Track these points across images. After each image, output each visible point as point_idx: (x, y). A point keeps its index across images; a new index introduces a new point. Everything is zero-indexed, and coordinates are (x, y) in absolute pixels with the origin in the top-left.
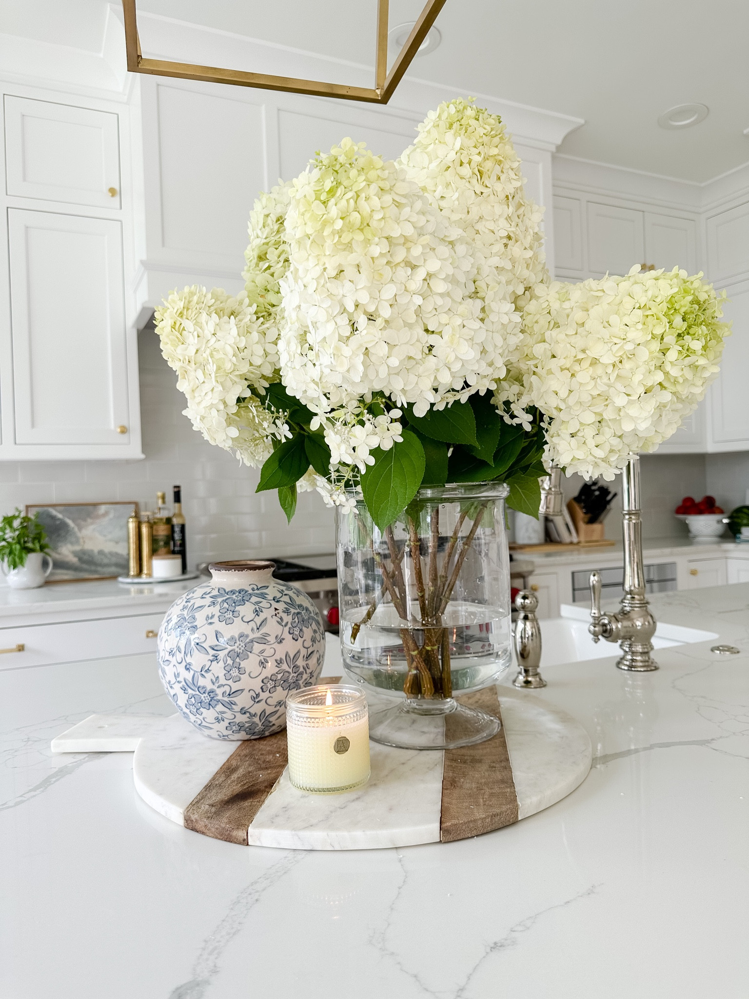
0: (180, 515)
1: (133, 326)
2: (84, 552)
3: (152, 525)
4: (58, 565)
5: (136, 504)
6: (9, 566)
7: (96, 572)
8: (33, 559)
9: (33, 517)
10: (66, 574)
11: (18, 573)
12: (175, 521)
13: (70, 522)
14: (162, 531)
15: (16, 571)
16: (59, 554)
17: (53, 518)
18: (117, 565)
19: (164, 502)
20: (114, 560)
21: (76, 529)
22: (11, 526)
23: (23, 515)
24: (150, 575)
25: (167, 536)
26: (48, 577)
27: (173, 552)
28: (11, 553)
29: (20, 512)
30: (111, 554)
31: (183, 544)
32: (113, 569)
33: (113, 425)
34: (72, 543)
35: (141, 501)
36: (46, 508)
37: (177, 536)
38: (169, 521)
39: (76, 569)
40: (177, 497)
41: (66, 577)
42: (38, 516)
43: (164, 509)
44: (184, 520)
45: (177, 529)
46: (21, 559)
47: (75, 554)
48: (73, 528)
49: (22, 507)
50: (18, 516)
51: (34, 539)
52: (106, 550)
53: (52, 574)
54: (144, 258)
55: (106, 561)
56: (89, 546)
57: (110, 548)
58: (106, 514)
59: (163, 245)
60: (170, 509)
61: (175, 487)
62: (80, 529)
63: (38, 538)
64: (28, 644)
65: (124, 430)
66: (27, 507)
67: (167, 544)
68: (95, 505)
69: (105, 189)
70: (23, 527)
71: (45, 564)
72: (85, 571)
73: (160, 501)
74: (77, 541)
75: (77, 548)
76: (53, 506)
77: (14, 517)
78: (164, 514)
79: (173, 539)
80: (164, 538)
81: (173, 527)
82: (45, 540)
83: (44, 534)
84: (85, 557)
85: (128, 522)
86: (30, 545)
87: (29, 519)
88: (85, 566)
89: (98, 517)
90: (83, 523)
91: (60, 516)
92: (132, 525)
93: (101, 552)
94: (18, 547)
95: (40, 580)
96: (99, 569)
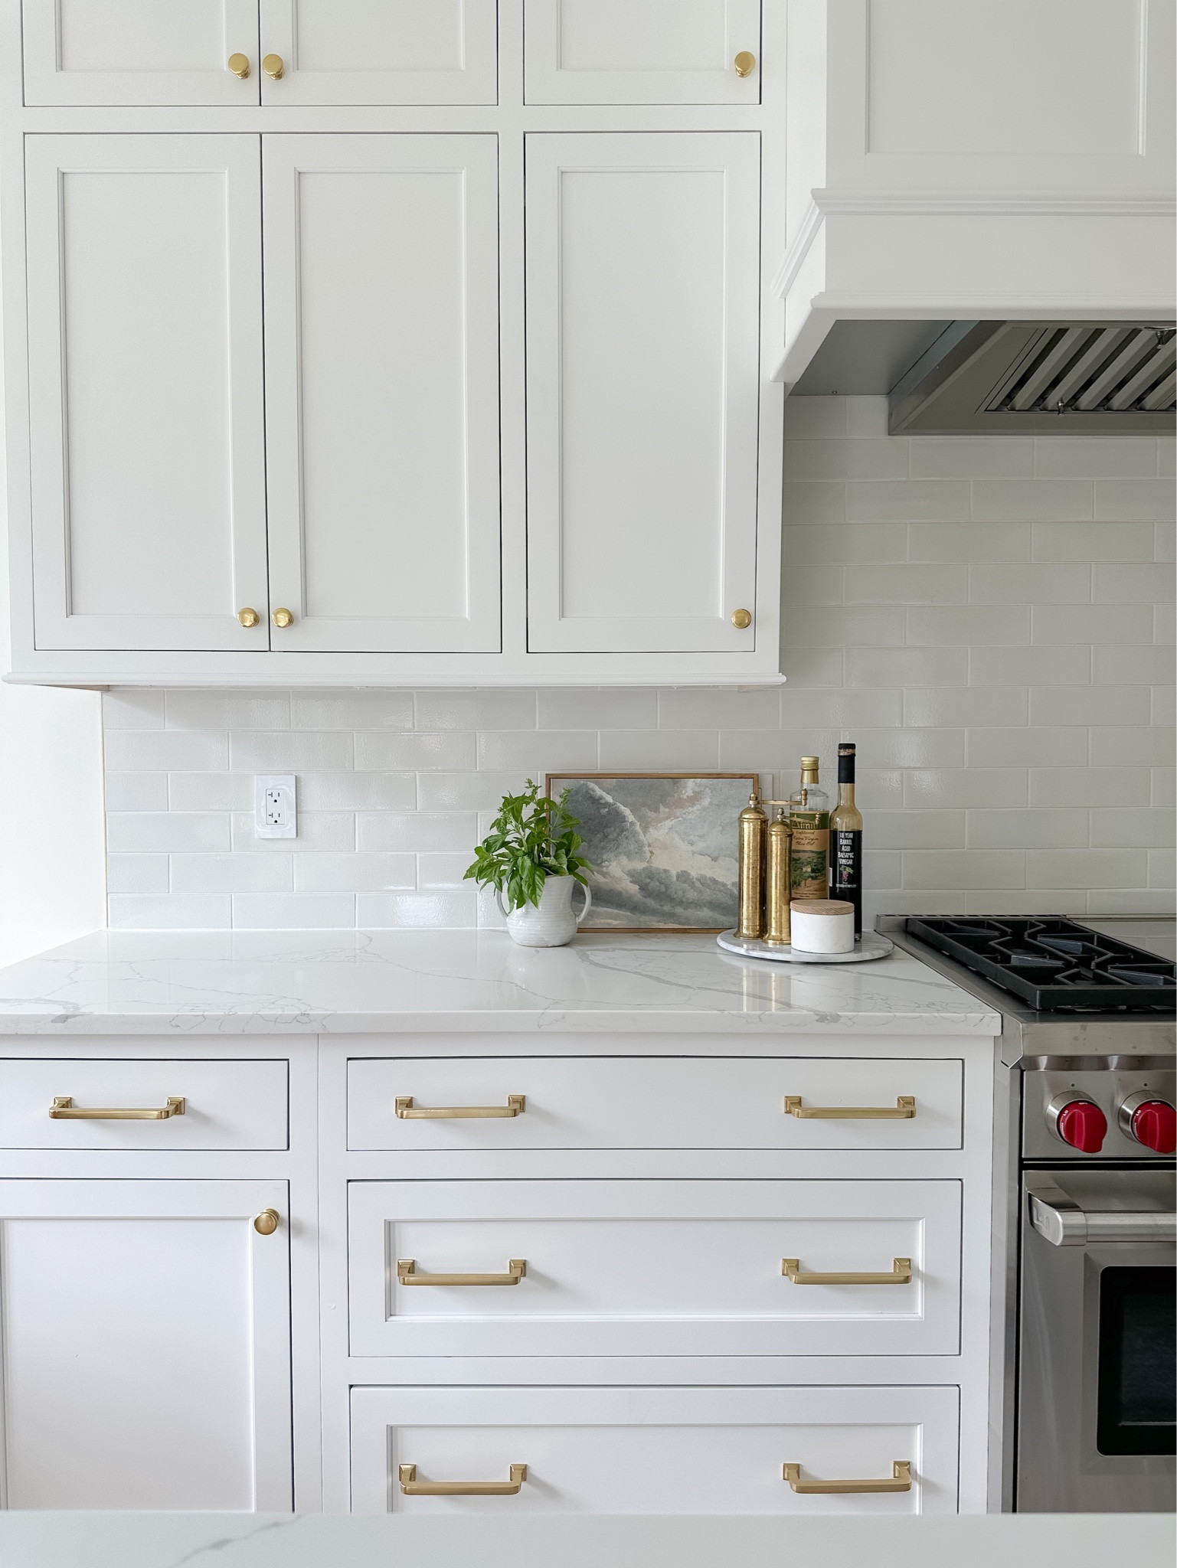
0: (852, 810)
1: (776, 380)
2: (651, 874)
3: (790, 828)
4: (602, 897)
5: (756, 778)
6: (511, 901)
7: (672, 916)
8: (556, 888)
9: (558, 800)
10: (616, 917)
11: (527, 913)
12: (841, 824)
13: (626, 811)
14: (810, 842)
15: (523, 909)
16: (604, 875)
17: (596, 801)
18: (713, 905)
19: (815, 779)
20: (708, 895)
21: (638, 827)
22: (517, 817)
23: (541, 794)
24: (785, 942)
25: (821, 855)
26: (582, 922)
27: (835, 895)
28: (514, 873)
29: (535, 792)
30: (702, 880)
31: (856, 877)
32: (705, 913)
33: (722, 610)
34: (629, 856)
35: (766, 772)
36: (582, 782)
37: (844, 858)
38: (825, 820)
39: (635, 908)
40: (847, 770)
41: (615, 923)
42: (569, 796)
43: (814, 793)
44: (860, 822)
45: (844, 842)
46: (533, 887)
47: (635, 877)
48: (632, 823)
49: (540, 781)
50: (532, 798)
51: (559, 846)
52: (694, 873)
53: (590, 914)
54: (821, 184)
55: (692, 895)
56: (661, 862)
57: (699, 867)
58: (697, 797)
59: (868, 149)
60: (830, 793)
61: (842, 746)
62: (645, 829)
63: (565, 845)
64: (534, 1098)
65: (745, 620)
66: (549, 778)
67: (818, 871)
68: (676, 778)
69: (728, 61)
70: (540, 821)
71: (577, 894)
72: (653, 912)
73: (807, 775)
74: (639, 852)
75: (639, 865)
76: (597, 777)
77: (524, 800)
78: (816, 804)
79: (834, 863)
80: (815, 859)
81: (834, 834)
82: (580, 848)
83: (576, 838)
84: (653, 885)
85: (741, 820)
86: (551, 861)
87: (552, 804)
88: (651, 903)
89: (680, 803)
90: (651, 814)
91: (609, 799)
92: (748, 828)
93: (683, 876)
94: (528, 862)
95: (566, 931)
96: (679, 910)
